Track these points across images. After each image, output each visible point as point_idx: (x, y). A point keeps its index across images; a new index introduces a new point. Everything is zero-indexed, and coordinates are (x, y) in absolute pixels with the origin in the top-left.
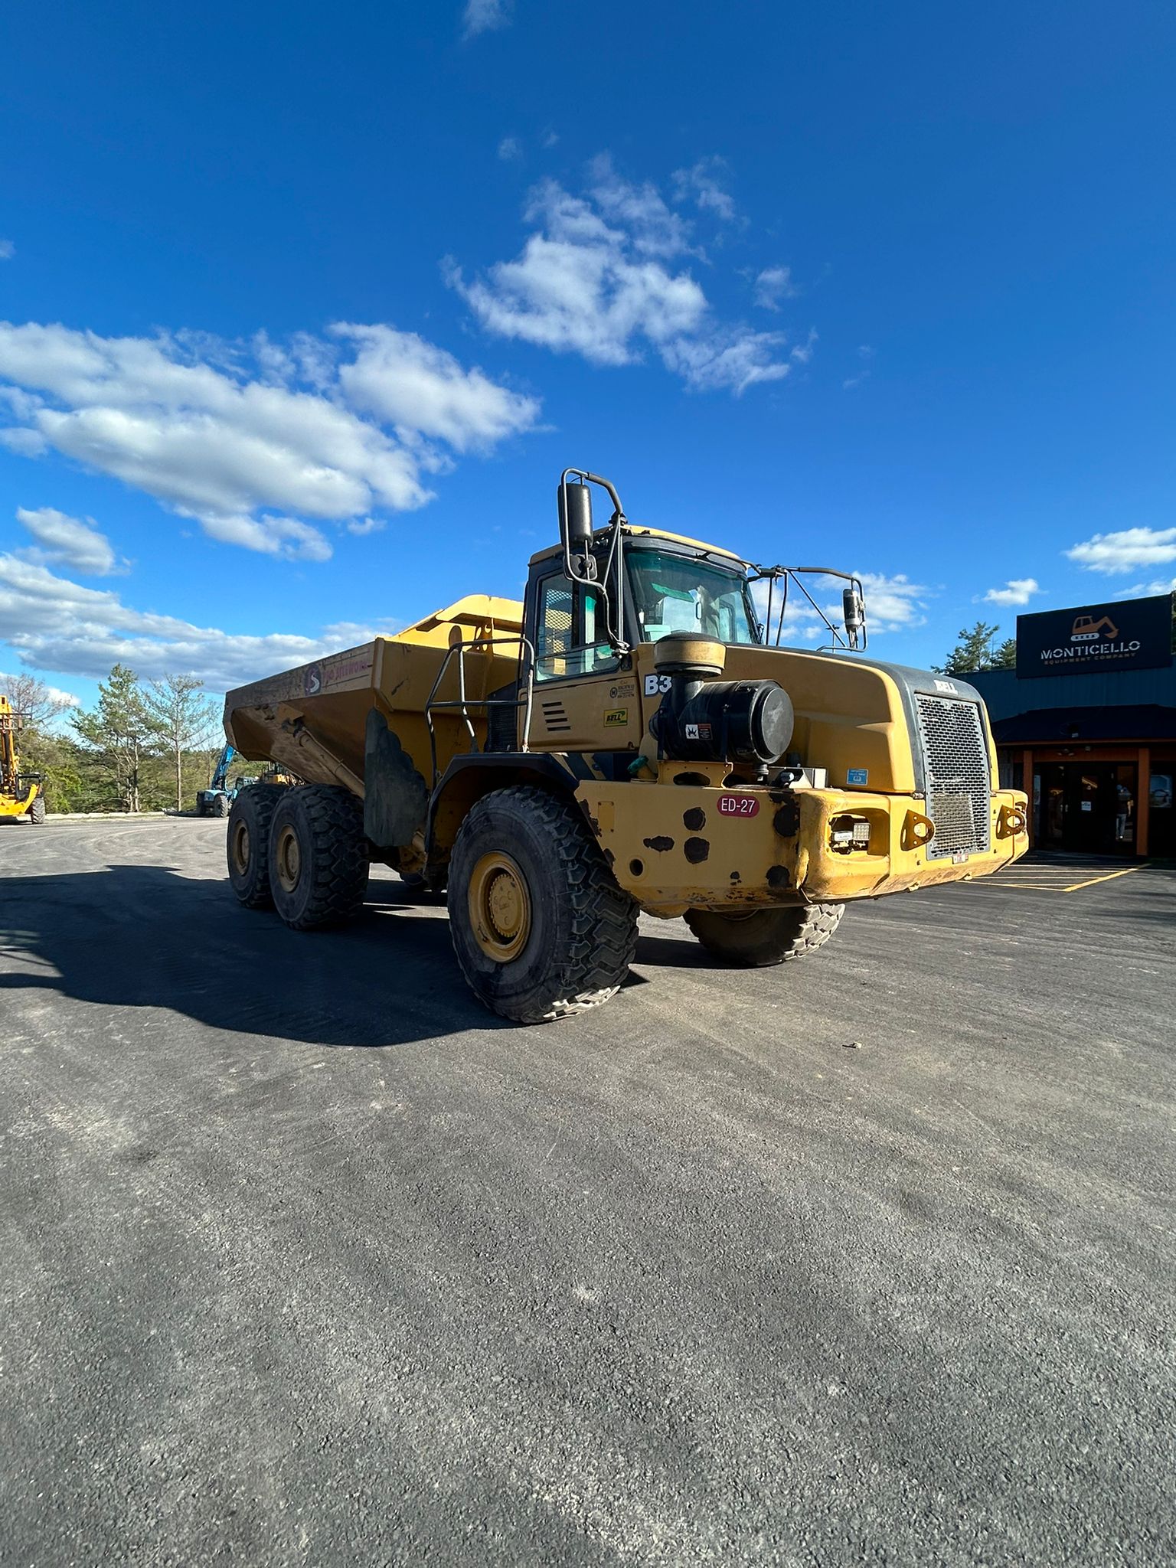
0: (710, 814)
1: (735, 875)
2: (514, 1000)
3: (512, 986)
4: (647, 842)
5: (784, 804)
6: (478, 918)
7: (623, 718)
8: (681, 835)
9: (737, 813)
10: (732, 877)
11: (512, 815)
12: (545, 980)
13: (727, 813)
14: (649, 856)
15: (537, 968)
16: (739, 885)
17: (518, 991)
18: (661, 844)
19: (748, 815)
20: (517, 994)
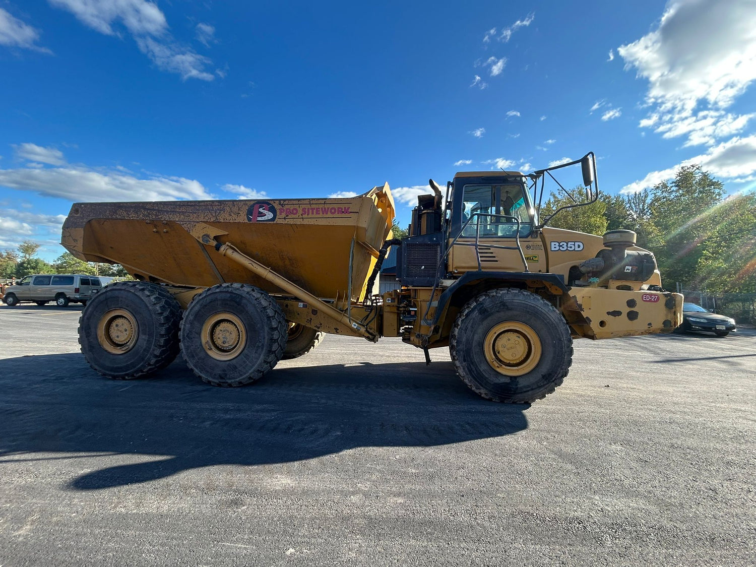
0: (639, 301)
1: (650, 324)
2: (530, 393)
3: (525, 387)
4: (608, 313)
5: (669, 297)
6: (491, 355)
7: (536, 259)
8: (625, 310)
9: (650, 301)
10: (648, 325)
11: (527, 303)
12: (555, 379)
13: (646, 301)
14: (609, 319)
15: (550, 374)
16: (651, 328)
17: (533, 388)
18: (616, 314)
19: (655, 301)
20: (532, 389)
